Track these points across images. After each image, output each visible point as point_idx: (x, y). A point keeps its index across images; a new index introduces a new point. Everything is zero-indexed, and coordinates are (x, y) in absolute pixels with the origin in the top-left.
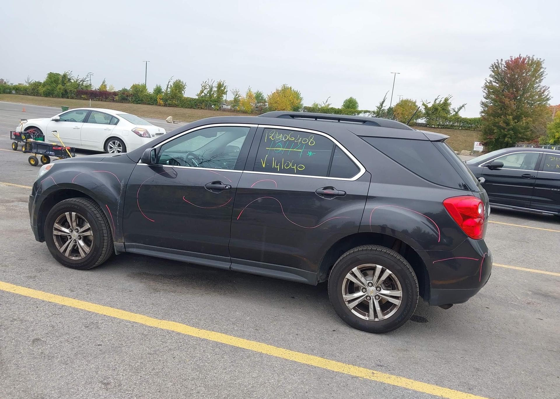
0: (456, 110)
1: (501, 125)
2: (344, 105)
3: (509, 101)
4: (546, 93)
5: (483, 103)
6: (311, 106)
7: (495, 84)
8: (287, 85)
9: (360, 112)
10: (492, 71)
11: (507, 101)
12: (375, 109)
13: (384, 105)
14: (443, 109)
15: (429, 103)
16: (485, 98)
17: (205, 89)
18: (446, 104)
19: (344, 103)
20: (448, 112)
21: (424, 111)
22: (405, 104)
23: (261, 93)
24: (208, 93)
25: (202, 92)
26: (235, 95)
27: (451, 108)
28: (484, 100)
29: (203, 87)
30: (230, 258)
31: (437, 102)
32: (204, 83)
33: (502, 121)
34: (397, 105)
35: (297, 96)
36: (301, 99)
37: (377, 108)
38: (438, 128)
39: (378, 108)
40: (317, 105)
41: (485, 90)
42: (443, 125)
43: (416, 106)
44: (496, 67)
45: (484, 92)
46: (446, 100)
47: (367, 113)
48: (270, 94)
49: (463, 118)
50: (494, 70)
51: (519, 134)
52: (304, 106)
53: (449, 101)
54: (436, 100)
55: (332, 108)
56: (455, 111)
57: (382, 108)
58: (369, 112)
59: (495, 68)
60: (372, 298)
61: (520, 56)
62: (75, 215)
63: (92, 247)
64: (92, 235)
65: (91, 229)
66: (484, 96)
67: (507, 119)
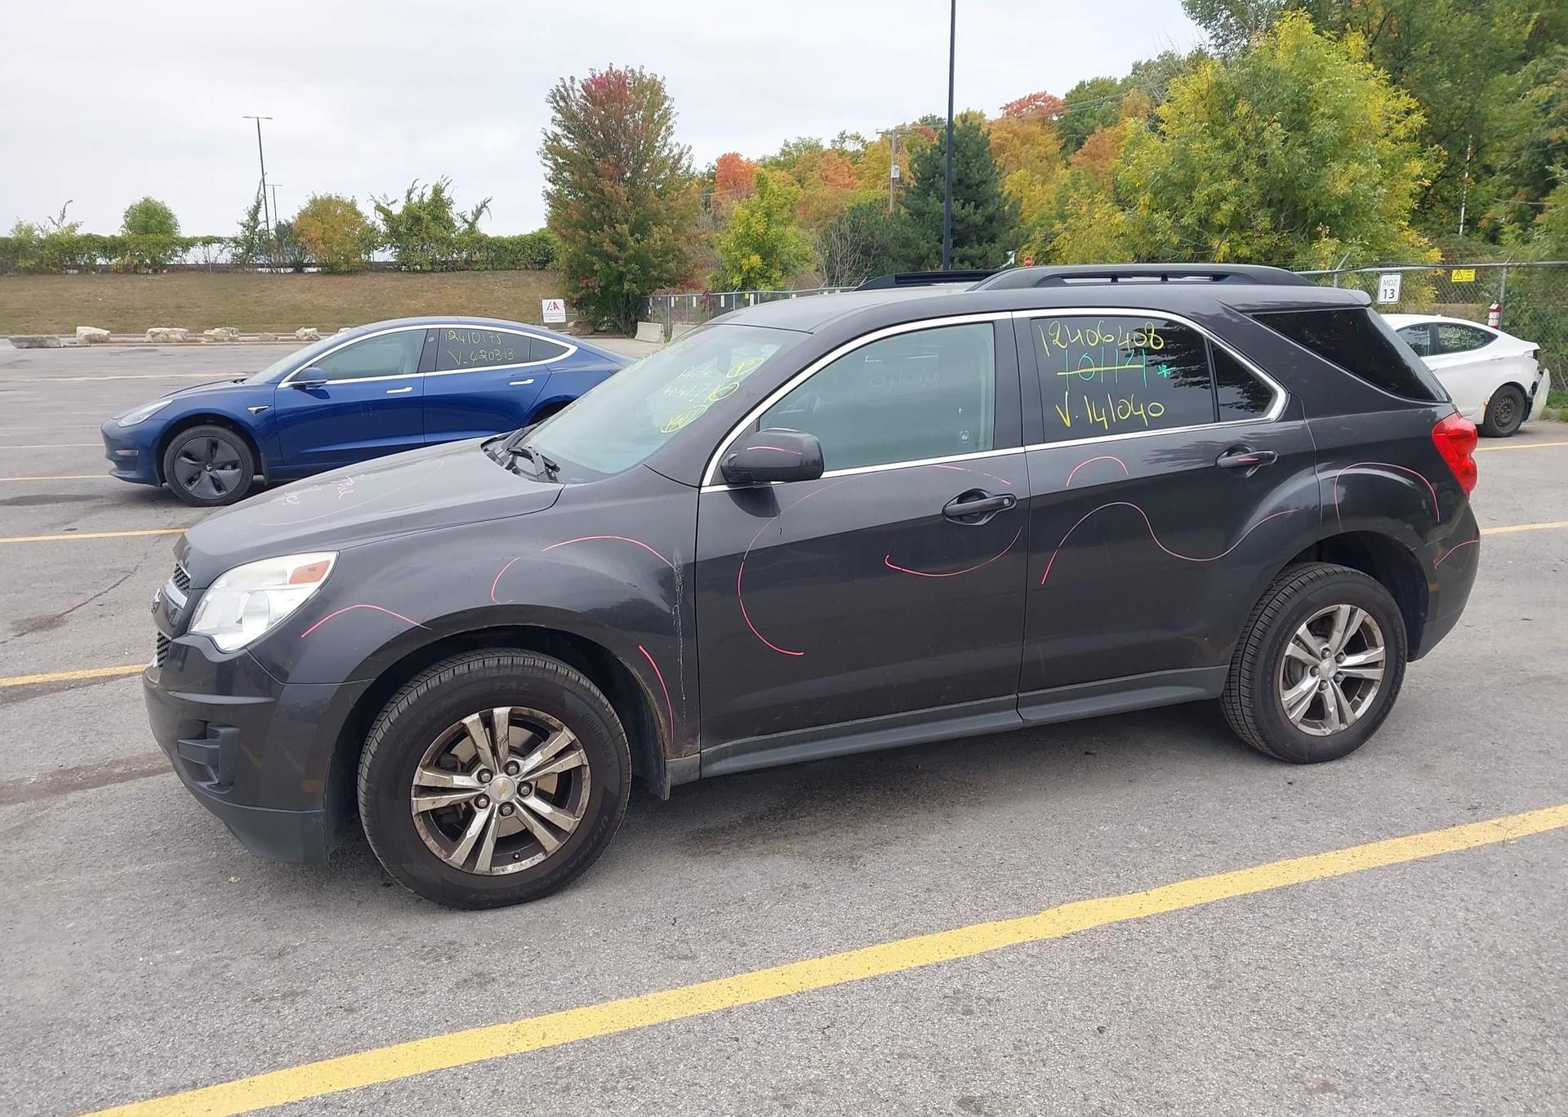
0: (470, 218)
1: (606, 251)
2: (129, 226)
3: (612, 187)
4: (685, 162)
5: (549, 195)
6: (8, 236)
7: (567, 143)
9: (187, 244)
10: (554, 108)
11: (606, 185)
12: (238, 232)
13: (261, 217)
14: (436, 218)
15: (395, 202)
16: (550, 181)
18: (438, 204)
19: (127, 216)
20: (449, 224)
21: (383, 228)
22: (323, 210)
27: (454, 212)
28: (550, 187)
30: (1014, 696)
31: (415, 199)
33: (608, 240)
34: (303, 215)
37: (241, 227)
38: (432, 271)
39: (245, 227)
40: (30, 230)
41: (547, 159)
42: (445, 263)
43: (358, 215)
44: (562, 98)
45: (545, 165)
46: (438, 191)
47: (214, 244)
49: (493, 239)
50: (559, 106)
51: (651, 269)
53: (446, 195)
54: (410, 193)
55: (89, 236)
56: (466, 221)
57: (259, 227)
58: (220, 240)
59: (560, 98)
60: (1329, 682)
61: (611, 68)
62: (511, 714)
63: (585, 806)
64: (586, 763)
65: (579, 744)
66: (548, 176)
67: (618, 234)
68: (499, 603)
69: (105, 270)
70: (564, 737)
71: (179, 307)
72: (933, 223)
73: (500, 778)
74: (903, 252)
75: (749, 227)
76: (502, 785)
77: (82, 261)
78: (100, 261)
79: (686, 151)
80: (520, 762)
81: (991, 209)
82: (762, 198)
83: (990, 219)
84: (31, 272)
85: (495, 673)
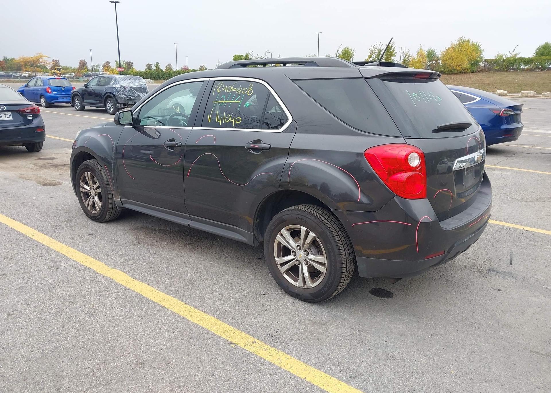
2: (537, 53)
6: (494, 58)
8: (464, 37)
17: (374, 53)
19: (537, 50)
23: (434, 50)
24: (376, 57)
25: (370, 56)
26: (405, 55)
29: (371, 51)
32: (373, 47)
35: (476, 48)
36: (482, 51)
40: (502, 56)
48: (444, 50)
52: (485, 58)
55: (521, 58)
60: (301, 262)
62: (91, 174)
64: (101, 192)
65: (100, 186)
68: (85, 146)
69: (523, 70)
71: (544, 84)
76: (93, 191)
77: (515, 67)
78: (522, 67)
80: (94, 187)
84: (497, 71)
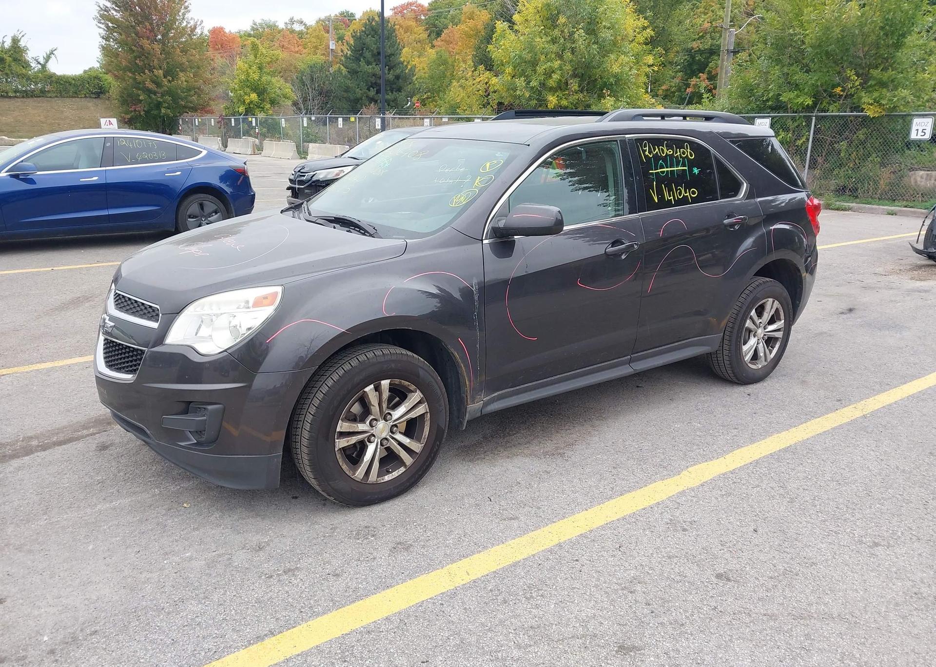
0: (42, 61)
1: (148, 87)
3: (149, 45)
4: (198, 31)
7: (115, 13)
11: (145, 43)
14: (15, 60)
16: (103, 38)
18: (17, 50)
20: (26, 65)
27: (30, 56)
30: (629, 357)
33: (148, 80)
38: (16, 97)
41: (100, 23)
42: (25, 91)
45: (99, 27)
46: (15, 41)
49: (60, 76)
51: (180, 100)
53: (22, 43)
56: (39, 63)
62: (390, 384)
63: (427, 437)
64: (428, 411)
65: (425, 400)
66: (102, 35)
67: (155, 76)
68: (388, 315)
70: (416, 396)
72: (363, 78)
73: (381, 424)
74: (345, 95)
75: (248, 74)
76: (382, 428)
79: (199, 23)
80: (392, 412)
81: (398, 71)
82: (256, 57)
83: (398, 77)
85: (382, 359)
